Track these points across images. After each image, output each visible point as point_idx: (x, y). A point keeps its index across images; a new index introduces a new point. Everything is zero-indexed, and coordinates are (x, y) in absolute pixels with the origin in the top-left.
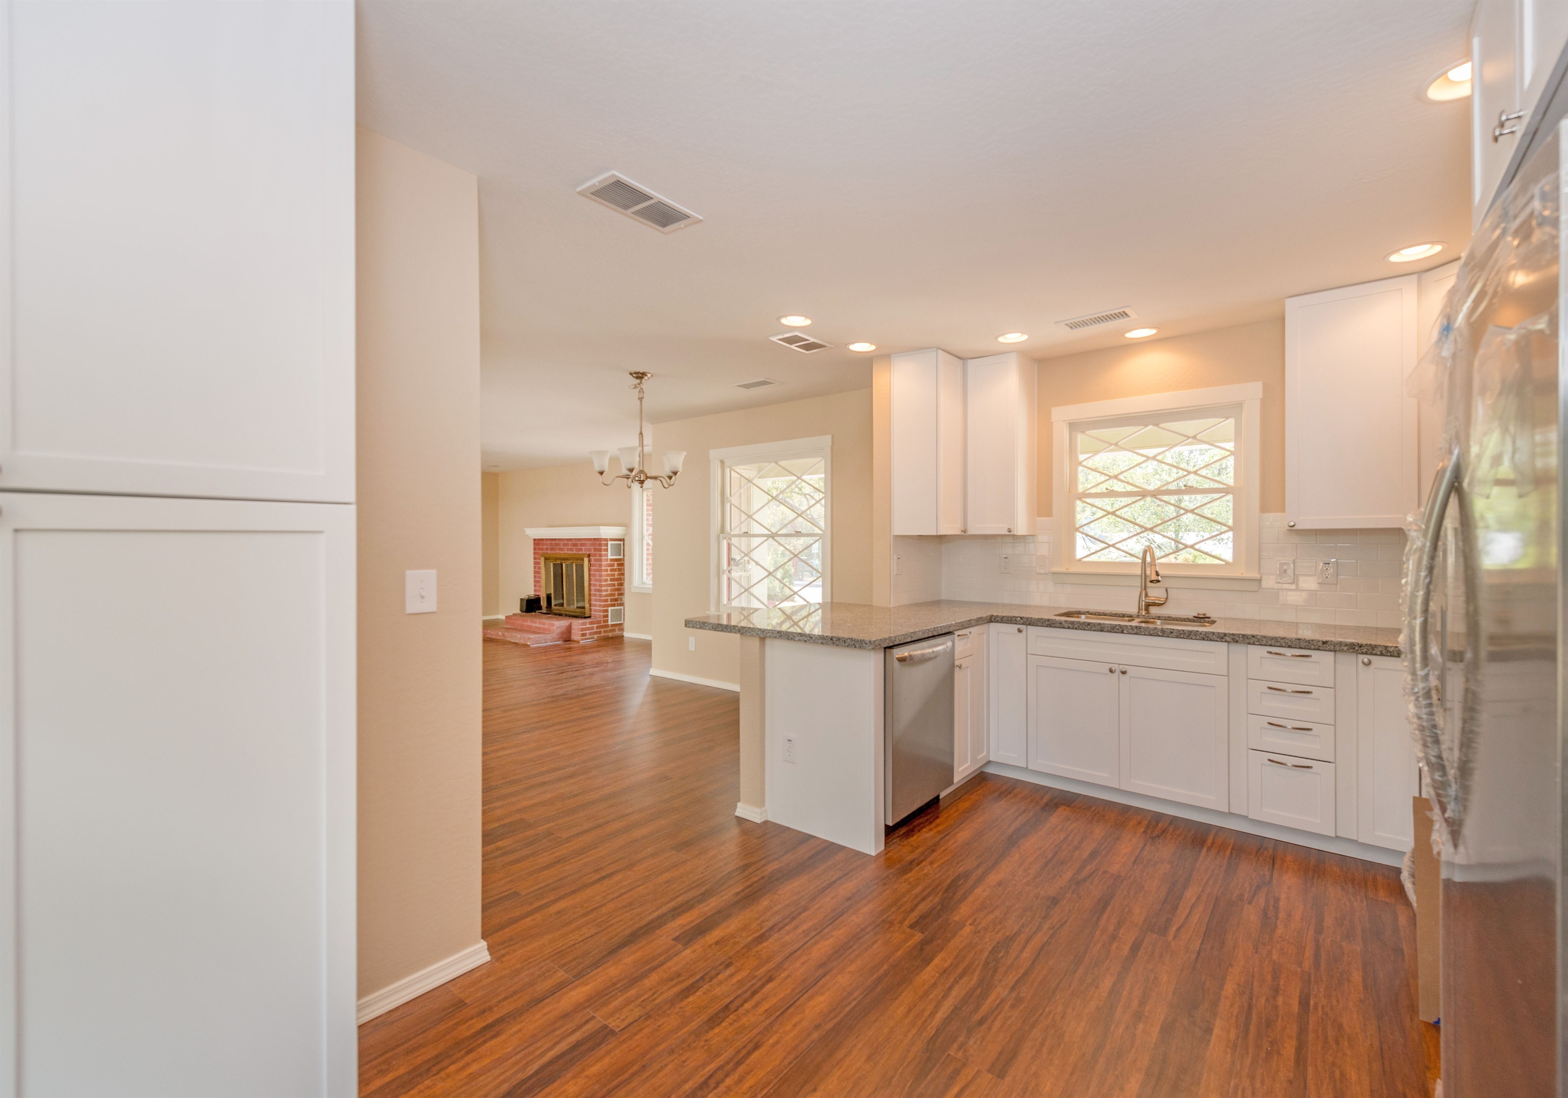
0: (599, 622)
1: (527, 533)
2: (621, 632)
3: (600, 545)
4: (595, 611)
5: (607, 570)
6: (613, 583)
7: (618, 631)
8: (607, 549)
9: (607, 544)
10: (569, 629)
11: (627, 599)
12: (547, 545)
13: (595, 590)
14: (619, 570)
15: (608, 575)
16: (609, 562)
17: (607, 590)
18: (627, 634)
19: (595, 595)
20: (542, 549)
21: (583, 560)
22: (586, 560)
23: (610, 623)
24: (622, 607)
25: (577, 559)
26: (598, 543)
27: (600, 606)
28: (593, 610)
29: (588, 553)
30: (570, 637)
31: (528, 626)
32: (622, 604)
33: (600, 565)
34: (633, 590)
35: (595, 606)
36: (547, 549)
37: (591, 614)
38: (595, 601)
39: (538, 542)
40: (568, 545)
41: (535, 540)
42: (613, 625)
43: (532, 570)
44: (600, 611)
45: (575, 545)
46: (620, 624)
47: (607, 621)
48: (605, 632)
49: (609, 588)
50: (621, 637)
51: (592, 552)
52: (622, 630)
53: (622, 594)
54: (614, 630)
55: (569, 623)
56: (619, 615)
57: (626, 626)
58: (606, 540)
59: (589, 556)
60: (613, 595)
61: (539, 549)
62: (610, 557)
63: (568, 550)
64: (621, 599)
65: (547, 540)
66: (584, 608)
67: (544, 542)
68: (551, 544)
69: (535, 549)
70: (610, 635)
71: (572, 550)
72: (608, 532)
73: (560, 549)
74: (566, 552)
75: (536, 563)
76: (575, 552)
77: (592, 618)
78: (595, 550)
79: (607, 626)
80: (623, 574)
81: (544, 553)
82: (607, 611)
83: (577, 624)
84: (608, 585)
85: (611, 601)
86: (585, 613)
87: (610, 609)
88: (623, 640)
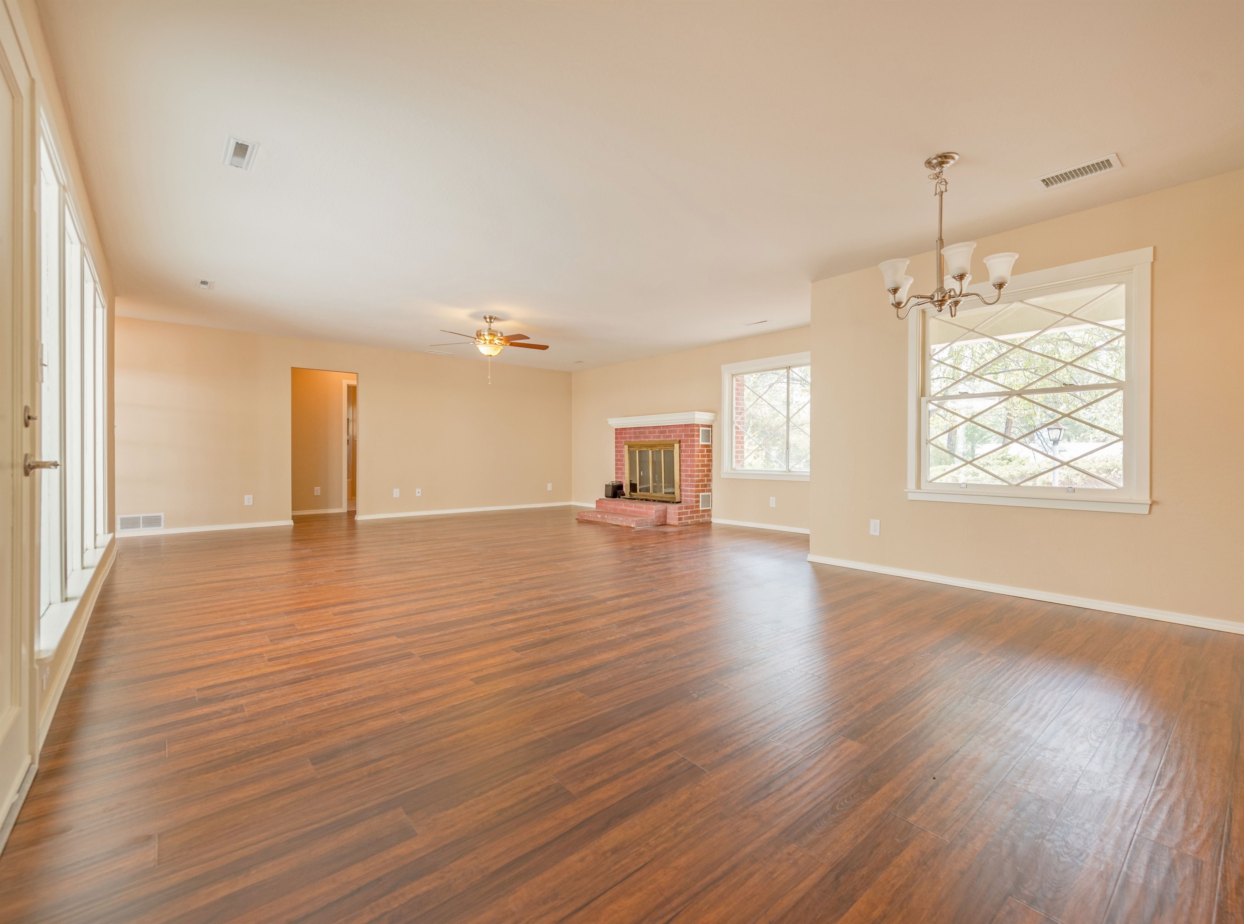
0: (692, 507)
1: (610, 423)
2: (709, 518)
3: (693, 431)
4: (686, 496)
5: (698, 456)
6: (703, 468)
7: (707, 517)
8: (699, 434)
9: (699, 429)
10: (665, 514)
11: (714, 485)
12: (630, 433)
13: (686, 476)
14: (709, 456)
15: (699, 461)
16: (700, 448)
17: (698, 476)
18: (714, 520)
19: (686, 481)
20: (625, 438)
21: (674, 446)
22: (677, 446)
23: (701, 509)
24: (710, 493)
25: (666, 445)
26: (690, 429)
27: (692, 491)
28: (683, 496)
29: (678, 439)
30: (666, 521)
31: (622, 510)
32: (710, 491)
33: (693, 451)
34: (723, 476)
35: (686, 491)
36: (630, 438)
37: (681, 499)
38: (686, 487)
39: (620, 432)
40: (654, 432)
41: (616, 429)
42: (703, 511)
43: (614, 458)
44: (691, 496)
45: (661, 432)
46: (708, 510)
47: (698, 506)
48: (697, 517)
49: (700, 474)
50: (710, 523)
51: (683, 438)
52: (710, 516)
53: (710, 480)
54: (703, 516)
55: (665, 507)
56: (708, 501)
57: (713, 512)
58: (698, 426)
59: (680, 442)
60: (702, 481)
61: (621, 438)
62: (701, 443)
63: (654, 437)
64: (709, 485)
65: (630, 429)
66: (674, 493)
67: (628, 431)
68: (635, 433)
69: (616, 438)
70: (701, 520)
71: (659, 437)
72: (701, 418)
73: (644, 437)
74: (652, 439)
75: (618, 452)
76: (662, 439)
77: (682, 503)
78: (686, 436)
79: (698, 511)
80: (711, 461)
81: (627, 441)
82: (698, 496)
83: (672, 509)
84: (699, 471)
85: (702, 487)
86: (675, 498)
87: (701, 494)
88: (711, 525)
